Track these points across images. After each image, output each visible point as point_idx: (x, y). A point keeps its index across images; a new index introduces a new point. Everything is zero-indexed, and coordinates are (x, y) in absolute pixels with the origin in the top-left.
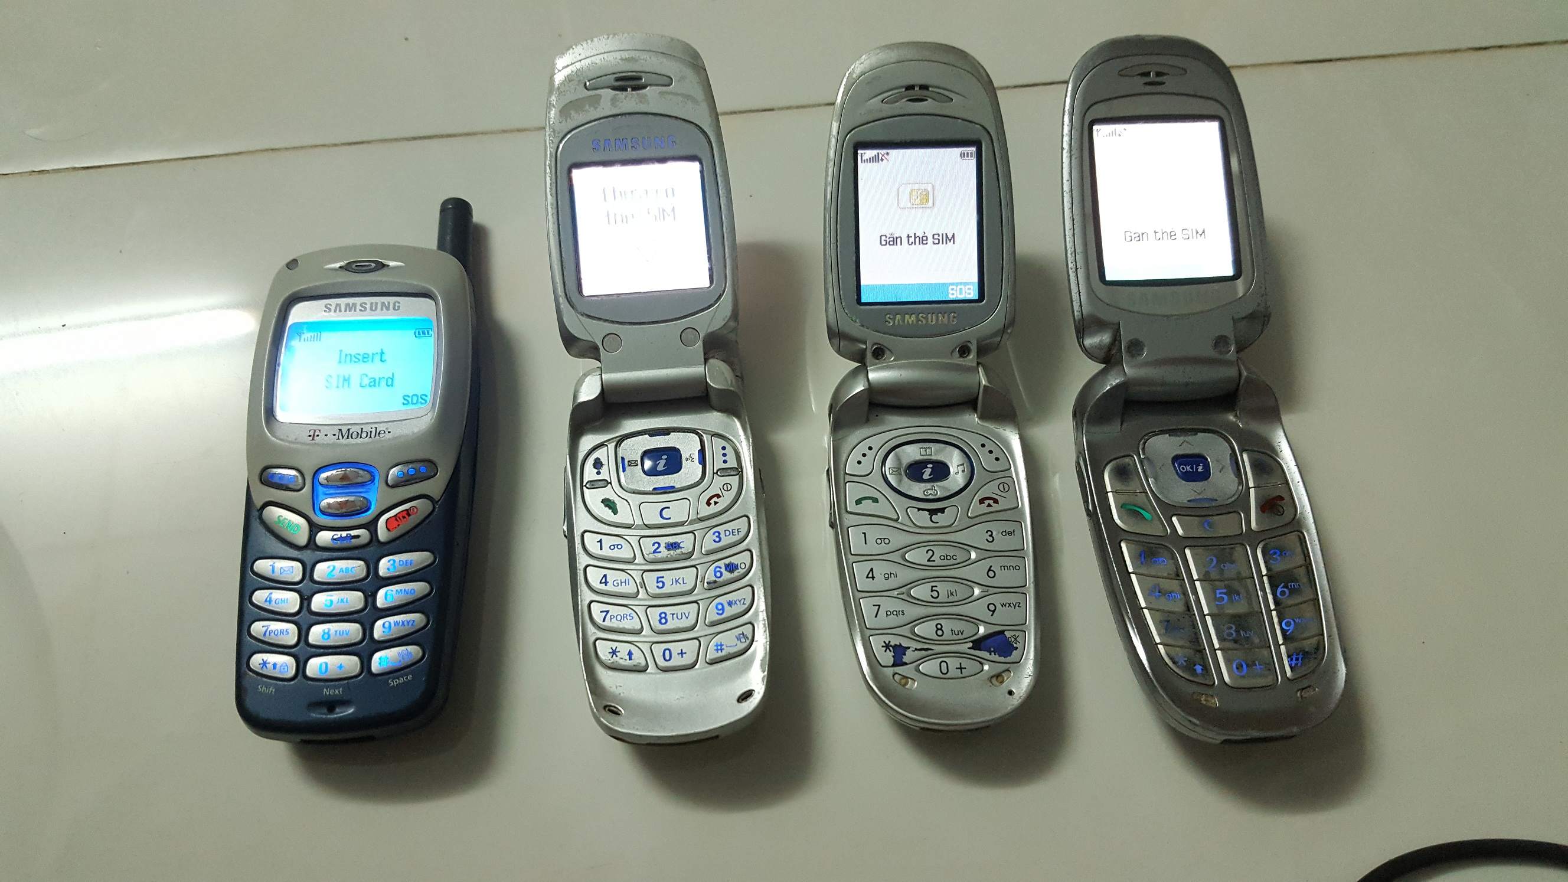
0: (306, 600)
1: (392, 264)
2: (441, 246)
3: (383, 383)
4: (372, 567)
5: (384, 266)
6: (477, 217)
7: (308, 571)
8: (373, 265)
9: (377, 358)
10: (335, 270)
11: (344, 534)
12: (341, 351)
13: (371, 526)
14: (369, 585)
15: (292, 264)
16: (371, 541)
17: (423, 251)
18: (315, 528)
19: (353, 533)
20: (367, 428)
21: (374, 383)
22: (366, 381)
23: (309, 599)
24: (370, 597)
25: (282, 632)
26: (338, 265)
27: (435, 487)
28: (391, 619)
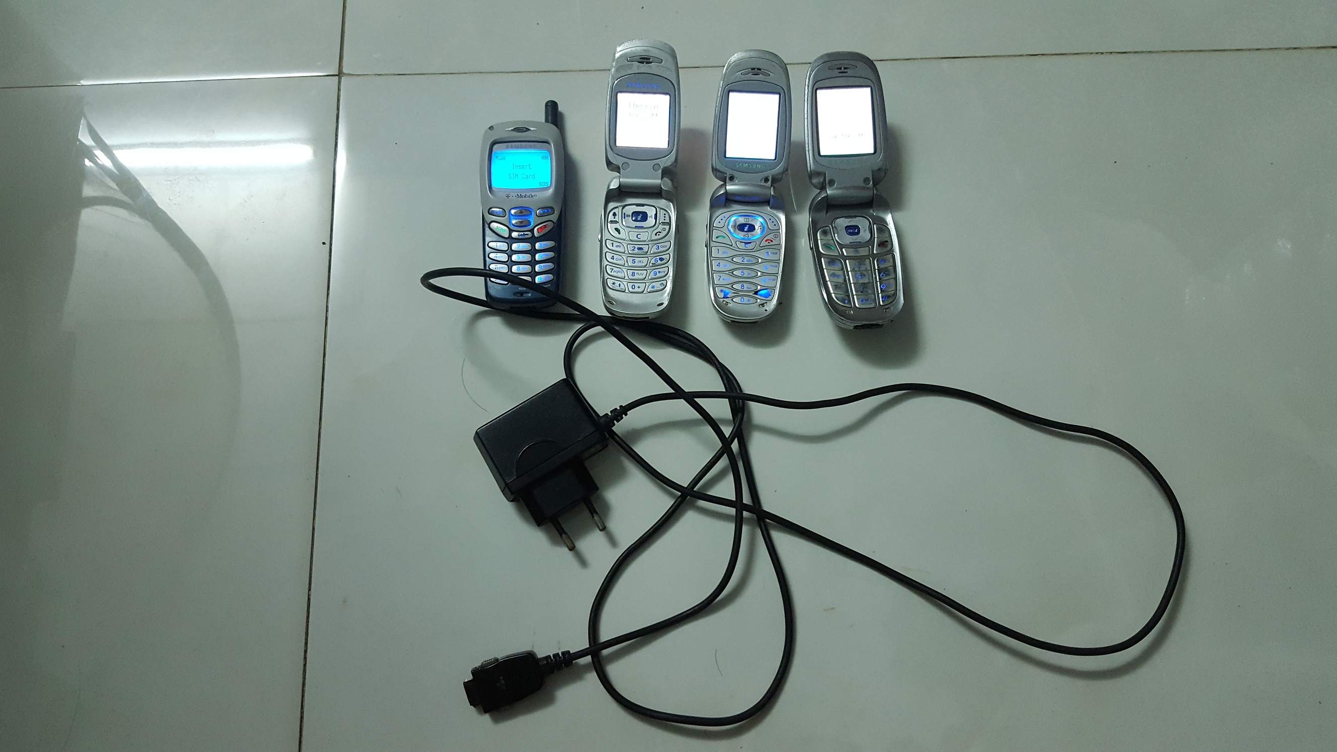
0: (510, 257)
1: (532, 129)
2: (547, 121)
3: (531, 177)
4: (533, 246)
5: (529, 130)
6: (560, 109)
7: (510, 247)
8: (525, 129)
9: (528, 167)
10: (509, 131)
11: (522, 233)
12: (513, 164)
13: (532, 231)
14: (533, 252)
15: (491, 128)
16: (532, 237)
17: (541, 123)
18: (511, 231)
19: (526, 233)
20: (528, 194)
21: (527, 177)
22: (524, 176)
23: (511, 256)
24: (533, 256)
25: (502, 268)
26: (510, 129)
27: (554, 217)
28: (542, 264)
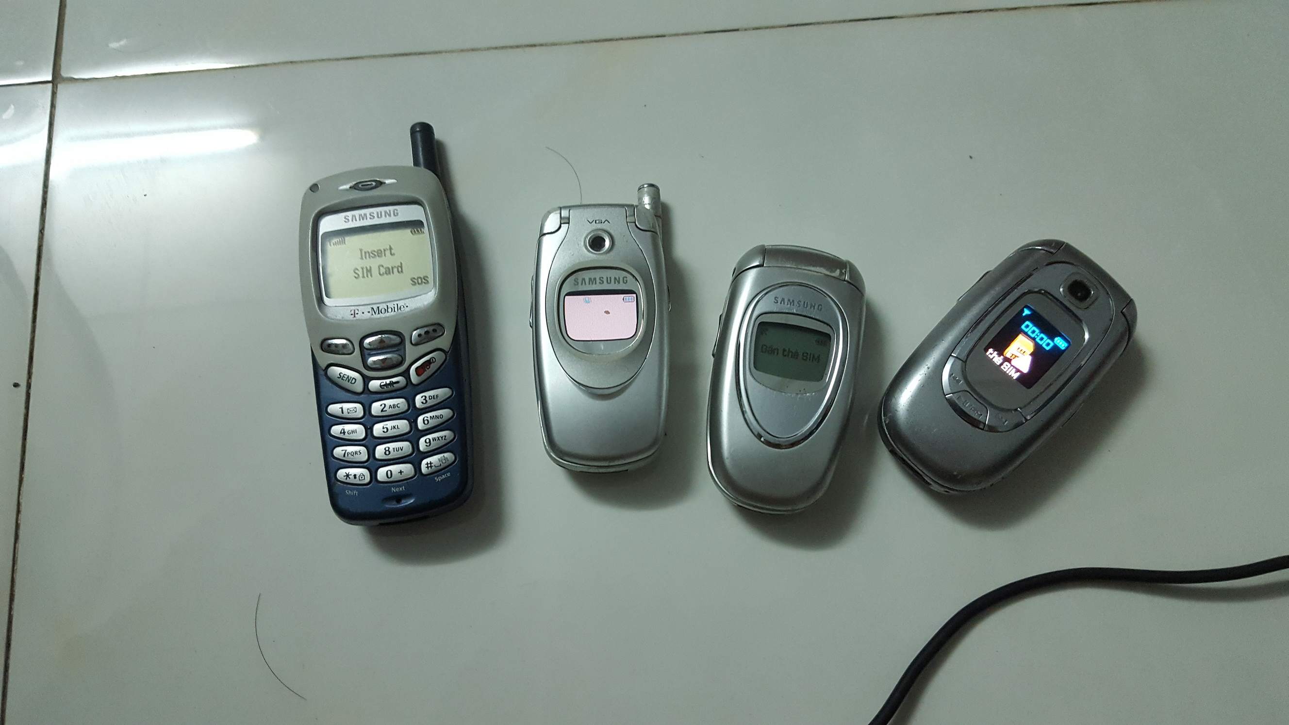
1: (388, 181)
2: (416, 163)
3: (395, 270)
4: (411, 402)
5: (381, 183)
7: (367, 409)
8: (374, 183)
9: (388, 253)
10: (347, 190)
11: (388, 381)
12: (361, 250)
13: (406, 374)
14: (411, 414)
15: (314, 188)
16: (407, 384)
17: (404, 168)
18: (366, 380)
19: (394, 380)
21: (389, 271)
22: (383, 270)
23: (371, 429)
24: (413, 423)
25: (356, 453)
26: (347, 187)
27: (444, 341)
28: (431, 436)
